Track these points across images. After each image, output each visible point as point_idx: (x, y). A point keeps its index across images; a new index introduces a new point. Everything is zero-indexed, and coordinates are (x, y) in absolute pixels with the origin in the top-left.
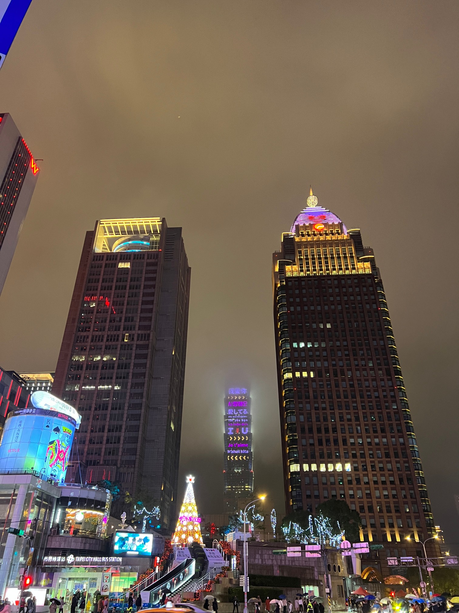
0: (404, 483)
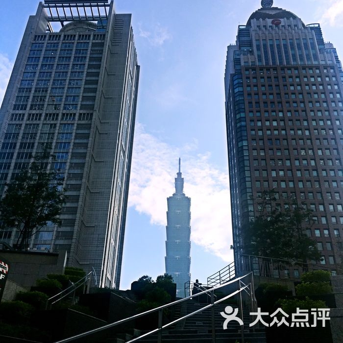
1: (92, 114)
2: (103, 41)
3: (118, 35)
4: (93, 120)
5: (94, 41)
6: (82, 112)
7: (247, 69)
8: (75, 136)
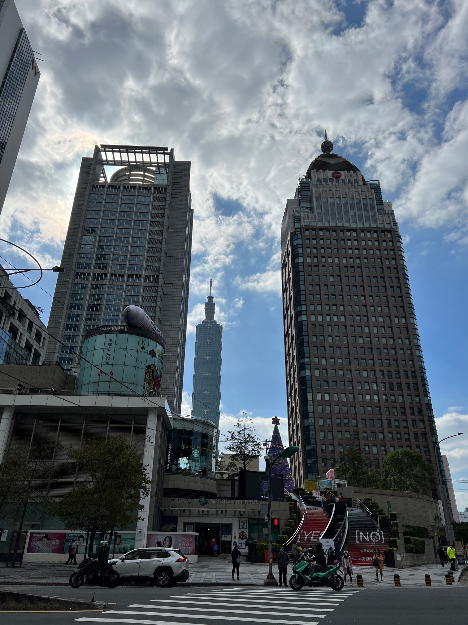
0: (419, 440)
1: (158, 276)
2: (164, 196)
3: (177, 186)
4: (160, 283)
5: (155, 195)
6: (147, 273)
7: (307, 229)
8: (142, 299)
